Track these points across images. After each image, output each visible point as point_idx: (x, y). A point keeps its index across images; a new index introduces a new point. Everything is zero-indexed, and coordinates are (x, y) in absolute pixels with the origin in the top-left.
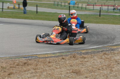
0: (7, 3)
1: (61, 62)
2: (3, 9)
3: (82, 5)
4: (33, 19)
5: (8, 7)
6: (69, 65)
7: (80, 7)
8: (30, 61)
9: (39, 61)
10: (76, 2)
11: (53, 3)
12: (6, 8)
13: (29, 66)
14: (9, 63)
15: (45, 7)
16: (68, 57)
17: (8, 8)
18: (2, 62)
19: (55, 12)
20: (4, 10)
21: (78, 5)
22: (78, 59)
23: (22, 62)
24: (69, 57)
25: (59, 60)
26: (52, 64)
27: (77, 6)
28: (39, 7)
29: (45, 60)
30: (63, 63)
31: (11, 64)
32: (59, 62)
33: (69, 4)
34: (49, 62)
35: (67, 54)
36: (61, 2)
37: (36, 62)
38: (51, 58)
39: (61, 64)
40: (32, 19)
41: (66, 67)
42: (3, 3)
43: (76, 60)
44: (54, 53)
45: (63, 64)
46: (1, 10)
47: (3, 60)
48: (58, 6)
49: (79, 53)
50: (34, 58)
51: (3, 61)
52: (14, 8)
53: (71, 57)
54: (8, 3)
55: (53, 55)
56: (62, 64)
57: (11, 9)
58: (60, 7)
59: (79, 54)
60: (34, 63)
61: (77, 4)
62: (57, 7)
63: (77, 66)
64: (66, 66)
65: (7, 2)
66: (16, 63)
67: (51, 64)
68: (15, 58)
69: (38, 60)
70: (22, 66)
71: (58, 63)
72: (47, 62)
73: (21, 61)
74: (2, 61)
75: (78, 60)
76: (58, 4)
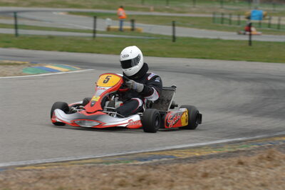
0: (105, 19)
1: (235, 174)
2: (94, 32)
3: (279, 20)
4: (165, 56)
5: (106, 27)
6: (257, 183)
7: (275, 25)
8: (153, 173)
9: (177, 172)
10: (264, 13)
11: (211, 16)
12: (104, 30)
13: (152, 185)
14: (99, 179)
15: (193, 26)
16: (252, 159)
17: (109, 29)
18: (83, 177)
19: (216, 37)
20: (97, 35)
21: (270, 19)
22: (279, 165)
23: (132, 174)
24: (256, 157)
25: (231, 167)
26: (213, 179)
27: (267, 21)
28: (179, 25)
29: (193, 168)
30: (240, 176)
31: (104, 183)
32: (230, 175)
33: (249, 18)
34: (205, 175)
35: (251, 147)
36: (230, 14)
37: (168, 175)
38: (210, 162)
39: (236, 179)
40: (163, 55)
41: (249, 187)
42: (95, 18)
43: (276, 166)
44: (216, 146)
45: (243, 179)
46: (91, 35)
47: (85, 167)
48: (222, 23)
49: (281, 143)
50: (166, 159)
51: (84, 170)
52: (121, 30)
53: (261, 159)
54: (109, 19)
55: (215, 152)
56: (239, 180)
57: (115, 31)
58: (227, 25)
59: (281, 146)
60: (164, 176)
61: (267, 17)
62: (220, 25)
63: (280, 187)
64: (250, 185)
65: (104, 16)
66: (117, 177)
67: (209, 180)
68: (117, 162)
69: (175, 168)
70: (134, 186)
71: (229, 178)
72: (199, 174)
73: (130, 171)
74: (81, 173)
75: (279, 168)
76: (223, 19)
